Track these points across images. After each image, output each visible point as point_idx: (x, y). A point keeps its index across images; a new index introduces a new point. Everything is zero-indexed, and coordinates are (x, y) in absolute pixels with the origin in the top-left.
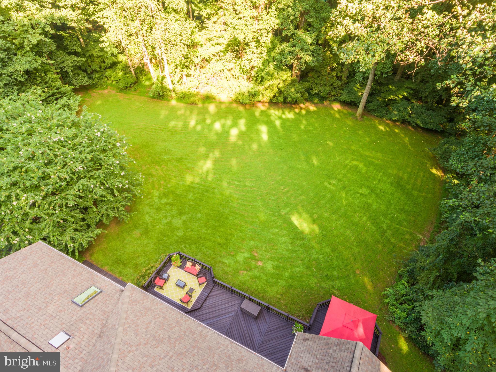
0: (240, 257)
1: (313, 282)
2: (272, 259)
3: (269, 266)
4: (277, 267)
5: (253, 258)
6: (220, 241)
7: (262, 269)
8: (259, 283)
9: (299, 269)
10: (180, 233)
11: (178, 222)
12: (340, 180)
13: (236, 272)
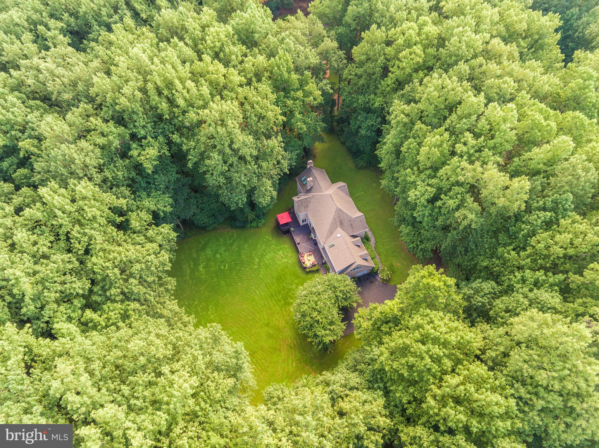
2: (278, 254)
3: (281, 252)
4: (279, 251)
5: (282, 258)
6: (286, 269)
7: (283, 253)
8: (288, 250)
9: (273, 247)
10: (296, 281)
11: (294, 286)
12: (219, 266)
13: (291, 257)
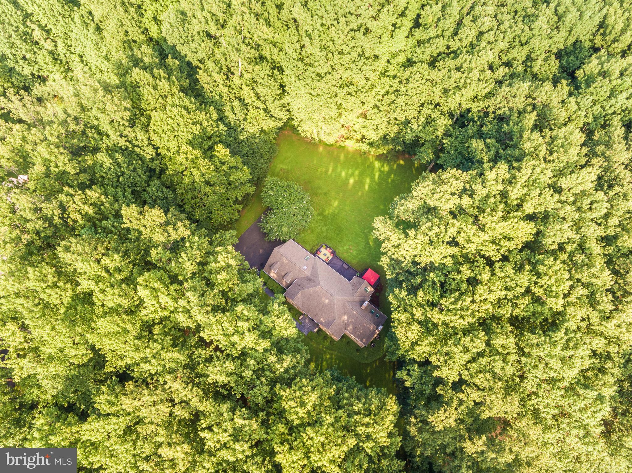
0: (345, 248)
1: (368, 261)
2: (356, 250)
4: (357, 254)
5: (350, 249)
6: (339, 240)
7: (352, 253)
8: (350, 258)
9: (365, 256)
13: (343, 253)
